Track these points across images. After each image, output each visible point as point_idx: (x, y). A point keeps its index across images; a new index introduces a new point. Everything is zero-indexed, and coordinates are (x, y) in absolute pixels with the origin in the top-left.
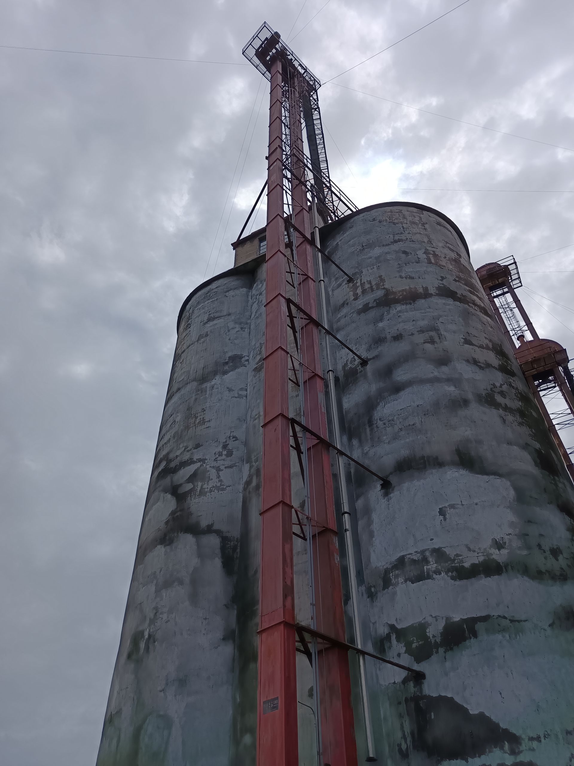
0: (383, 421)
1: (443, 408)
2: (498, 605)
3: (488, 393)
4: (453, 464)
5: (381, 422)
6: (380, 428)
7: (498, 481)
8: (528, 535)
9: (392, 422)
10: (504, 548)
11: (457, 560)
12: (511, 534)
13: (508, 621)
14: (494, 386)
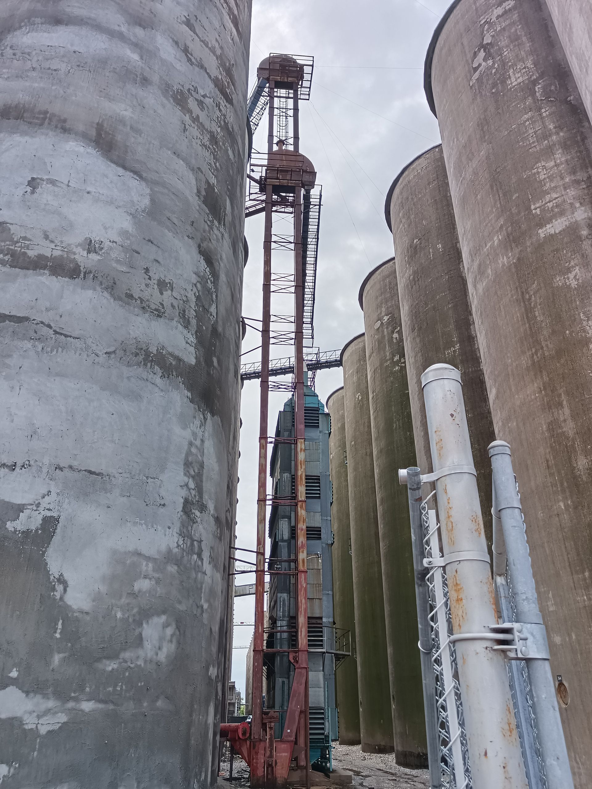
0: (14, 51)
1: (109, 70)
2: (47, 310)
3: (182, 90)
4: (84, 137)
5: (11, 51)
6: (4, 58)
7: (134, 183)
8: (138, 253)
9: (27, 56)
10: (96, 253)
11: (21, 243)
12: (116, 243)
13: (51, 332)
14: (195, 89)
